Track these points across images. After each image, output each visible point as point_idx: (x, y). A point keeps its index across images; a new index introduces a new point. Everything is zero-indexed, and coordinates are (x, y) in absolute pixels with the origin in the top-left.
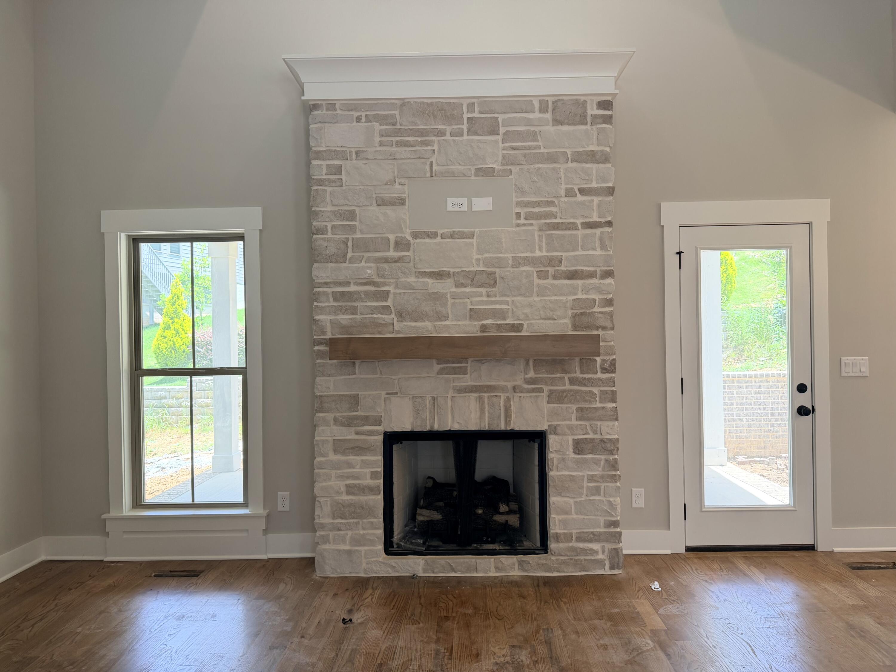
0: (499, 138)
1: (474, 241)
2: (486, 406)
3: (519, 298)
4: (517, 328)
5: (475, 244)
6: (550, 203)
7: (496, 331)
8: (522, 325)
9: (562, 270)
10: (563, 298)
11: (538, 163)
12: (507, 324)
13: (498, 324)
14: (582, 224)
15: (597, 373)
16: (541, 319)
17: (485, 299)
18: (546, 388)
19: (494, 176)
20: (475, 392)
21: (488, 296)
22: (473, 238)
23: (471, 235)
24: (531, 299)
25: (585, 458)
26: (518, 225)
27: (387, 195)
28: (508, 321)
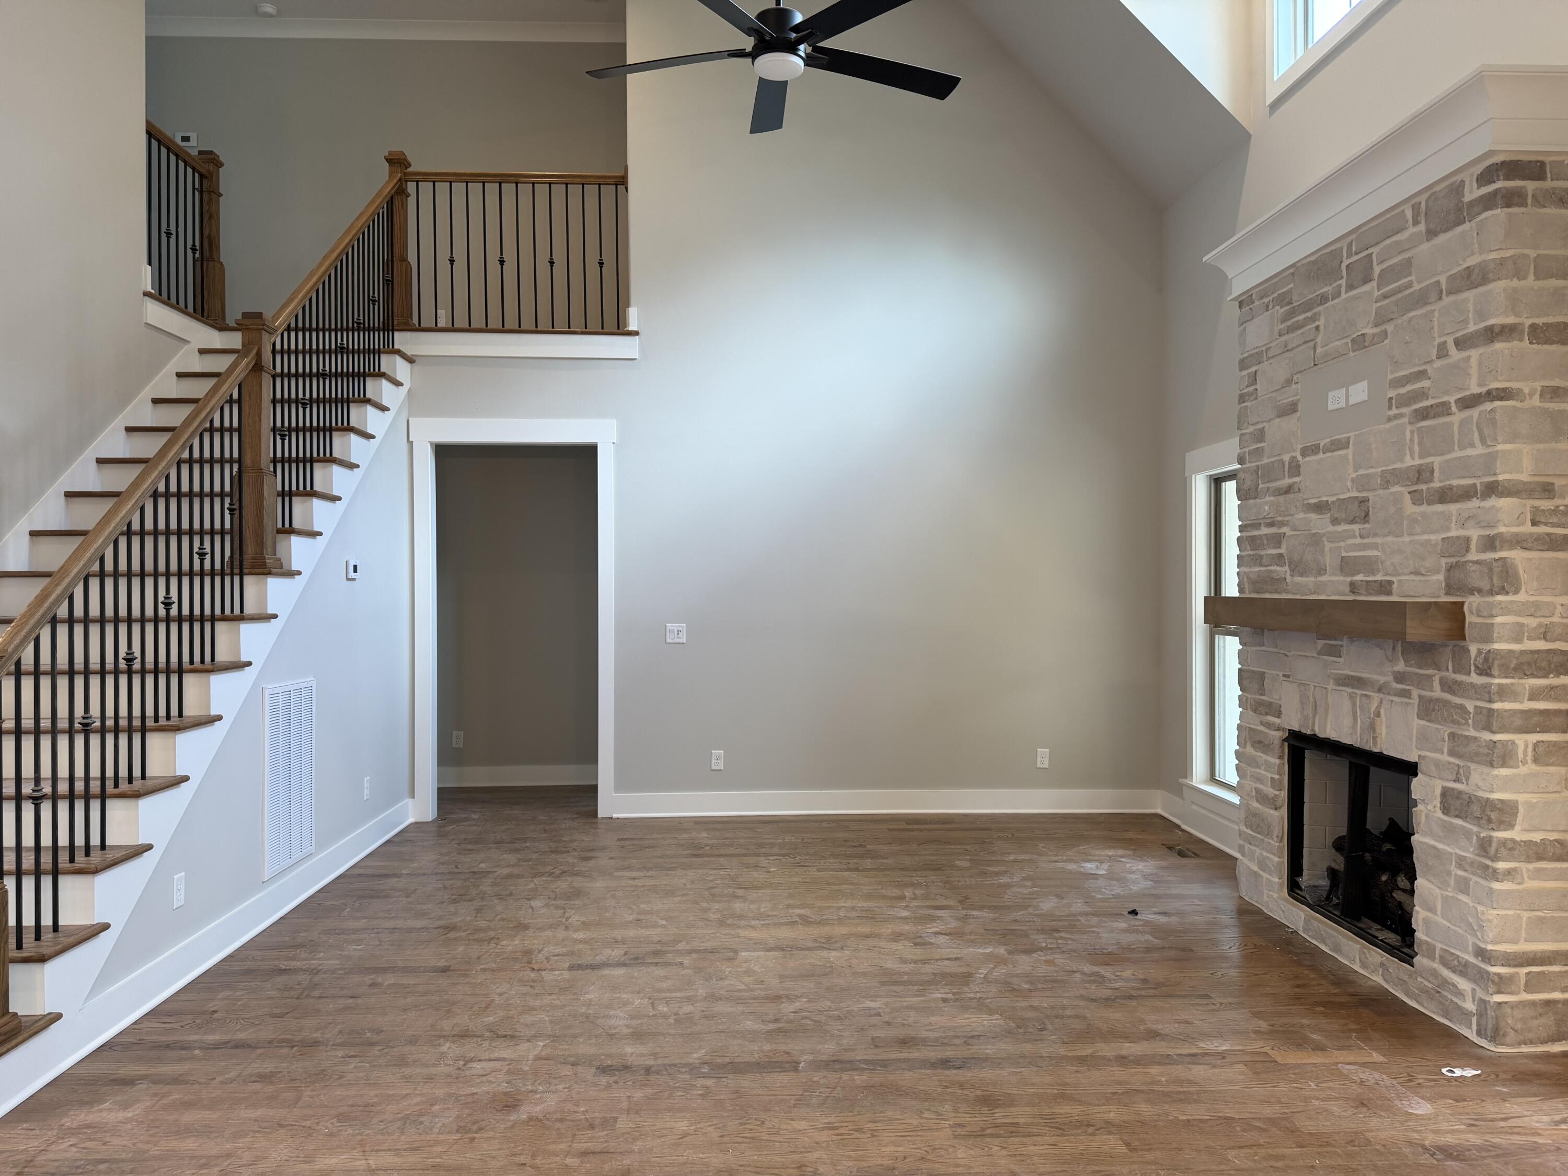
0: (1374, 284)
1: (1349, 452)
2: (1358, 710)
3: (1390, 539)
4: (1385, 587)
5: (1350, 457)
6: (1422, 375)
7: (1365, 593)
8: (1390, 583)
9: (1434, 488)
10: (1433, 537)
11: (1411, 310)
12: (1376, 581)
13: (1367, 582)
14: (1458, 401)
15: (1469, 674)
16: (1411, 573)
17: (1358, 541)
18: (1415, 693)
19: (1366, 347)
20: (1347, 685)
21: (1361, 537)
22: (1348, 447)
23: (1345, 445)
24: (1400, 540)
25: (1452, 823)
26: (1390, 419)
27: (1285, 401)
28: (1378, 576)
